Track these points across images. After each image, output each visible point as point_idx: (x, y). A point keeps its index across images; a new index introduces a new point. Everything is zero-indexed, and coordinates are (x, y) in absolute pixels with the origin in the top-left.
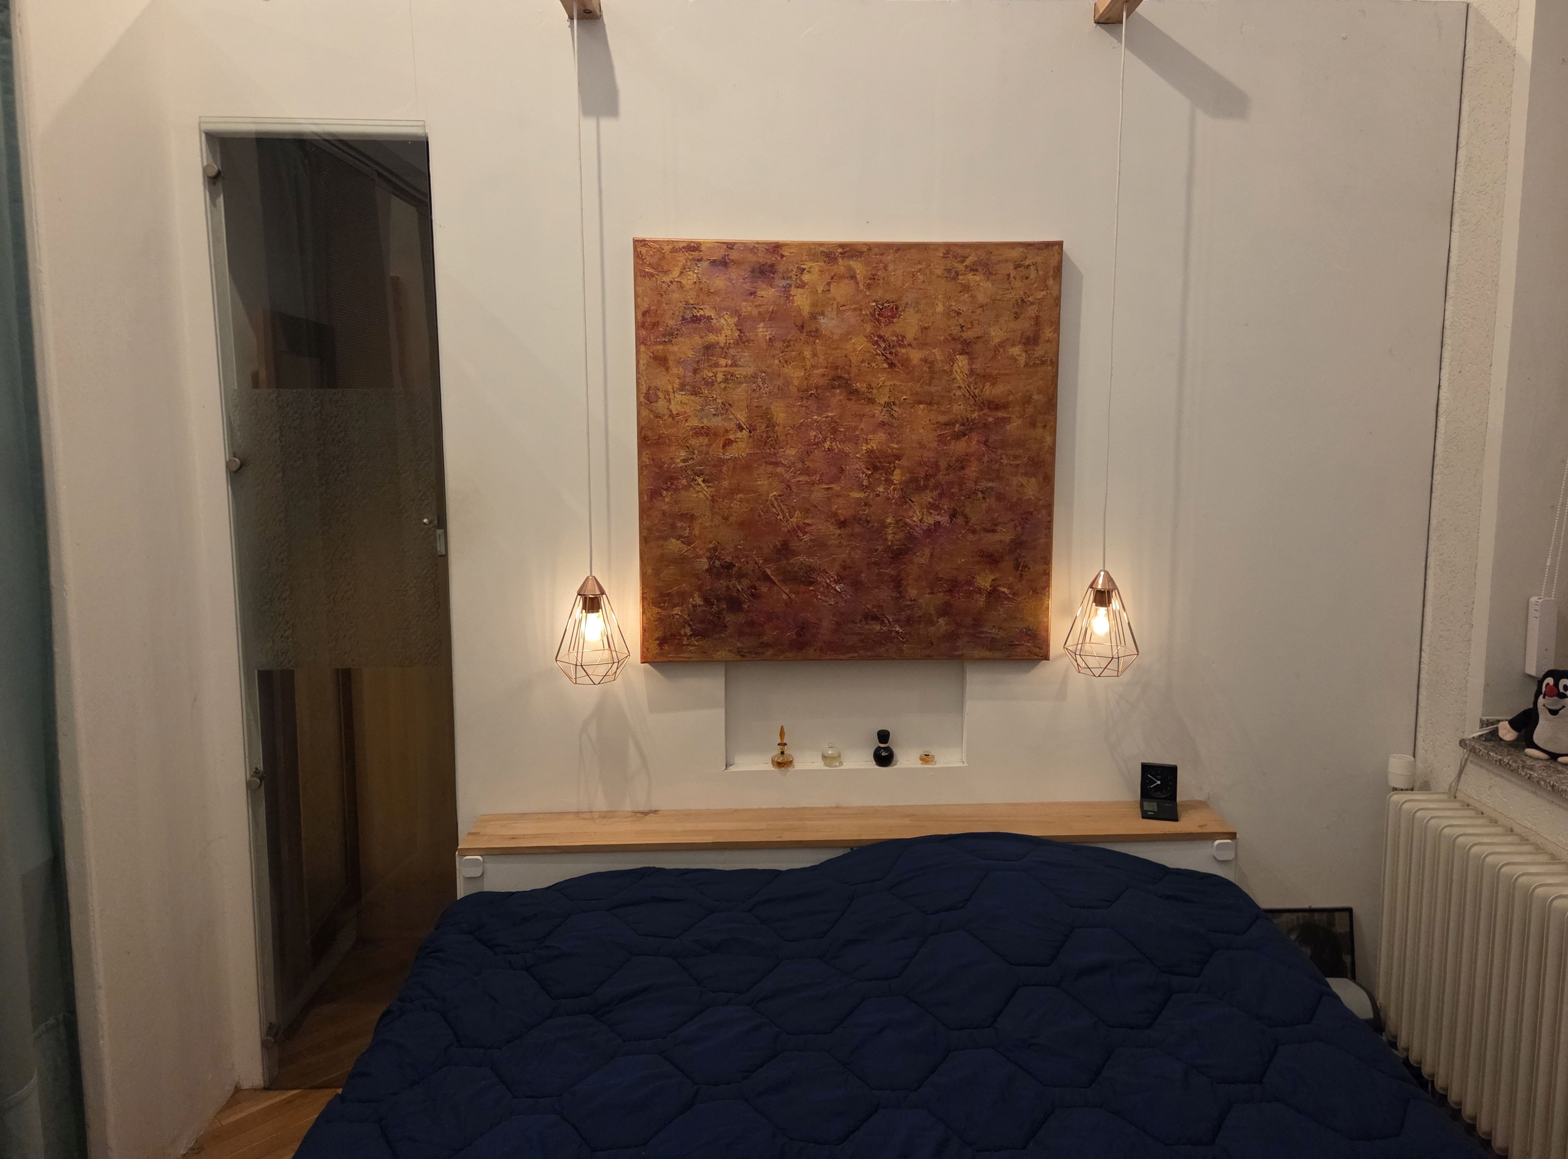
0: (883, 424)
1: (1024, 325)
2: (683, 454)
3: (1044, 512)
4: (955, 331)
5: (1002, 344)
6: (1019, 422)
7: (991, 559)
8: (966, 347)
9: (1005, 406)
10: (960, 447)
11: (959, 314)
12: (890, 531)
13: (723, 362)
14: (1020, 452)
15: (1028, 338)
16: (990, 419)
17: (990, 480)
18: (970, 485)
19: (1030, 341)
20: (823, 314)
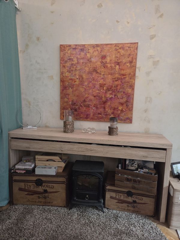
0: (102, 78)
1: (130, 59)
2: (68, 83)
3: (132, 95)
4: (116, 61)
5: (125, 63)
6: (128, 78)
7: (122, 104)
8: (118, 64)
9: (125, 75)
10: (116, 83)
11: (117, 57)
12: (103, 98)
13: (75, 67)
14: (128, 84)
15: (130, 62)
16: (123, 78)
17: (122, 89)
18: (118, 90)
19: (131, 62)
20: (92, 58)
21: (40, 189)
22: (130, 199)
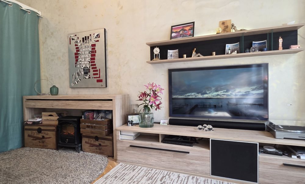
21: (40, 136)
22: (97, 143)
